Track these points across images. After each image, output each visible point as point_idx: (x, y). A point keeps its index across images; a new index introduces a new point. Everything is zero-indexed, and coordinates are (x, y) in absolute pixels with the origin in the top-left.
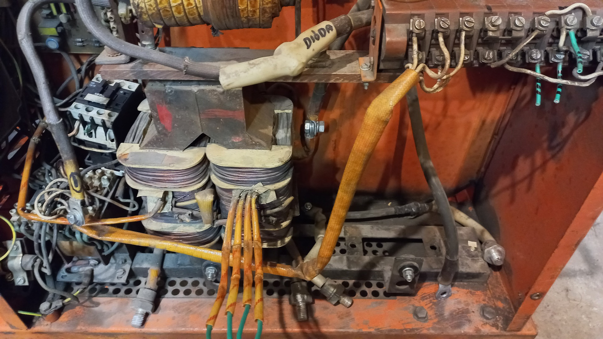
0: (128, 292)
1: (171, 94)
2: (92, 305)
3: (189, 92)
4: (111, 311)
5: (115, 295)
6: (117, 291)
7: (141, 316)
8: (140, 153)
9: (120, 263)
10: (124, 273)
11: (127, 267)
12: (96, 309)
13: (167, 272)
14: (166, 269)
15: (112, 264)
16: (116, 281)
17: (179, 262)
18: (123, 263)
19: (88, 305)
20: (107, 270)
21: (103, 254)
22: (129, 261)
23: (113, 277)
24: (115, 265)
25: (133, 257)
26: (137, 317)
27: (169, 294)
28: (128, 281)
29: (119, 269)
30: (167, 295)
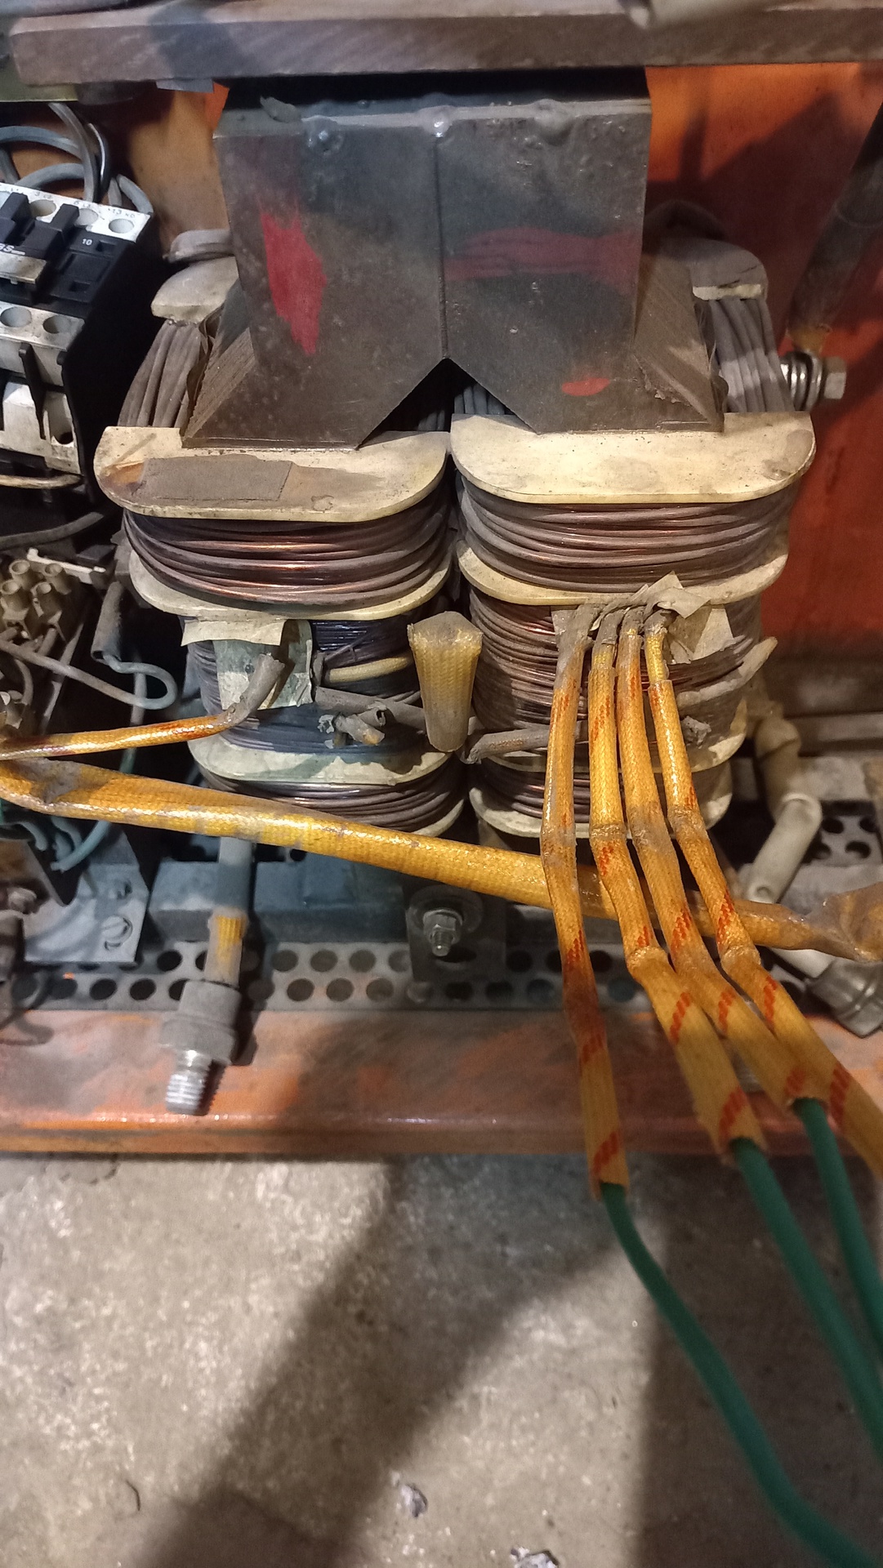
0: (142, 991)
1: (327, 154)
2: (24, 1037)
3: (406, 140)
4: (90, 1055)
5: (100, 1004)
6: (104, 990)
7: (195, 1074)
8: (185, 460)
9: (112, 895)
10: (125, 929)
11: (134, 910)
12: (41, 1050)
13: (267, 924)
14: (263, 914)
15: (83, 899)
16: (101, 956)
17: (307, 892)
18: (119, 897)
19: (14, 1038)
20: (68, 921)
21: (55, 866)
22: (140, 889)
23: (90, 941)
24: (93, 903)
25: (150, 876)
26: (185, 1078)
27: (279, 997)
28: (138, 957)
29: (107, 916)
30: (271, 1002)
